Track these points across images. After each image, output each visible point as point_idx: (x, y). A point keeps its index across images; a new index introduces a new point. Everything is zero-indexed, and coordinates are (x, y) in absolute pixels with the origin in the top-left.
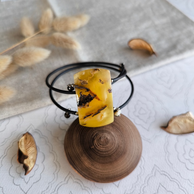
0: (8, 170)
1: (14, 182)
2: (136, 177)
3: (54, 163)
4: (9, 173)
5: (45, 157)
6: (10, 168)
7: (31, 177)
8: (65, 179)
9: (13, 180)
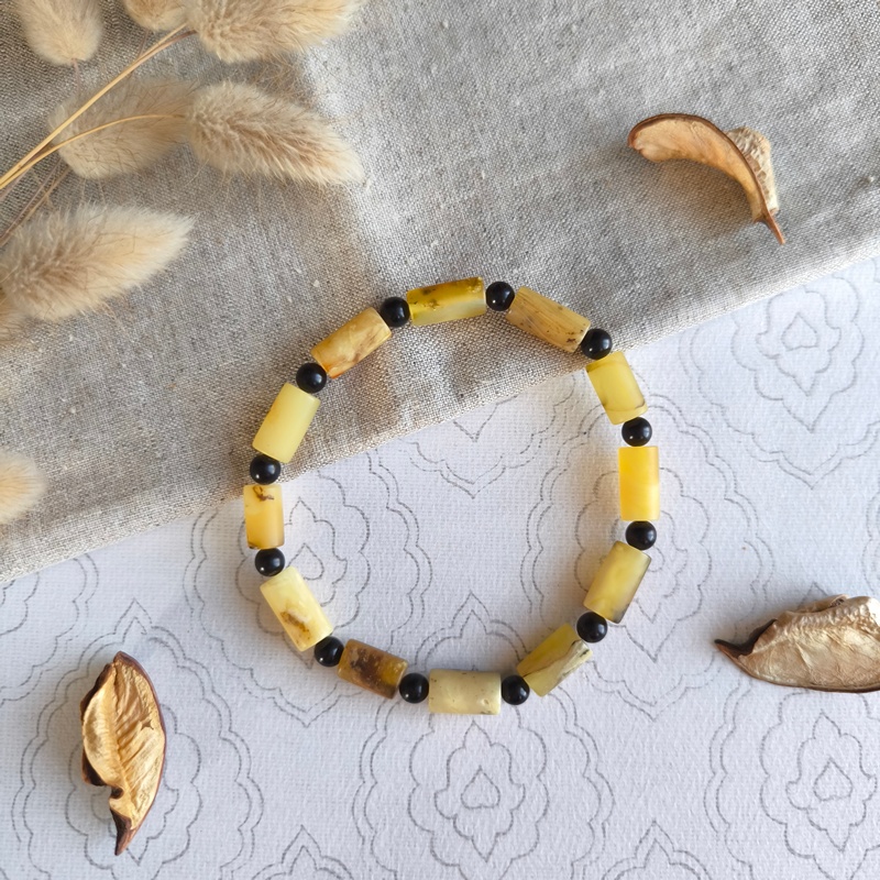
0: (62, 803)
1: (89, 854)
2: (569, 866)
3: (240, 785)
4: (67, 818)
5: (203, 756)
6: (66, 796)
7: (153, 838)
8: (284, 854)
9: (83, 845)
